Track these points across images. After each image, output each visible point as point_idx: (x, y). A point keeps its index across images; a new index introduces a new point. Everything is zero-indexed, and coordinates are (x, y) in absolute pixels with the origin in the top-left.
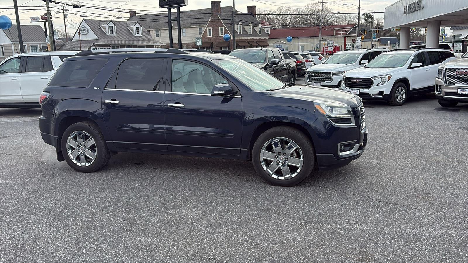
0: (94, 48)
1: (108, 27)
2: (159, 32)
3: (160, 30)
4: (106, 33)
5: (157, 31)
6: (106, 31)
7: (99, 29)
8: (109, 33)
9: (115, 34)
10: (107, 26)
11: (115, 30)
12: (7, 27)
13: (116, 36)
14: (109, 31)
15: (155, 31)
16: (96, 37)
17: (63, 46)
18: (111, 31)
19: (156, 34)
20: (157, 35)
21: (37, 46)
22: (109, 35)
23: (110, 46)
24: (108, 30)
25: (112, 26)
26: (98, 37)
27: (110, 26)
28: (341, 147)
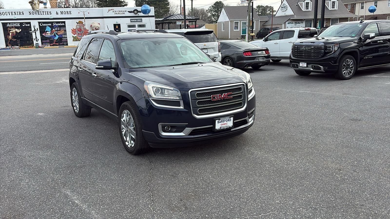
0: (289, 22)
1: (305, 3)
2: (365, 4)
3: (365, 2)
5: (362, 3)
6: (302, 7)
7: (297, 5)
8: (304, 8)
9: (310, 9)
10: (303, 3)
11: (310, 6)
13: (310, 11)
14: (304, 7)
15: (361, 3)
16: (292, 13)
17: (267, 21)
18: (307, 7)
19: (361, 7)
20: (362, 8)
21: (247, 22)
22: (304, 10)
23: (303, 20)
24: (304, 6)
25: (308, 3)
26: (293, 12)
27: (306, 3)
28: (163, 127)
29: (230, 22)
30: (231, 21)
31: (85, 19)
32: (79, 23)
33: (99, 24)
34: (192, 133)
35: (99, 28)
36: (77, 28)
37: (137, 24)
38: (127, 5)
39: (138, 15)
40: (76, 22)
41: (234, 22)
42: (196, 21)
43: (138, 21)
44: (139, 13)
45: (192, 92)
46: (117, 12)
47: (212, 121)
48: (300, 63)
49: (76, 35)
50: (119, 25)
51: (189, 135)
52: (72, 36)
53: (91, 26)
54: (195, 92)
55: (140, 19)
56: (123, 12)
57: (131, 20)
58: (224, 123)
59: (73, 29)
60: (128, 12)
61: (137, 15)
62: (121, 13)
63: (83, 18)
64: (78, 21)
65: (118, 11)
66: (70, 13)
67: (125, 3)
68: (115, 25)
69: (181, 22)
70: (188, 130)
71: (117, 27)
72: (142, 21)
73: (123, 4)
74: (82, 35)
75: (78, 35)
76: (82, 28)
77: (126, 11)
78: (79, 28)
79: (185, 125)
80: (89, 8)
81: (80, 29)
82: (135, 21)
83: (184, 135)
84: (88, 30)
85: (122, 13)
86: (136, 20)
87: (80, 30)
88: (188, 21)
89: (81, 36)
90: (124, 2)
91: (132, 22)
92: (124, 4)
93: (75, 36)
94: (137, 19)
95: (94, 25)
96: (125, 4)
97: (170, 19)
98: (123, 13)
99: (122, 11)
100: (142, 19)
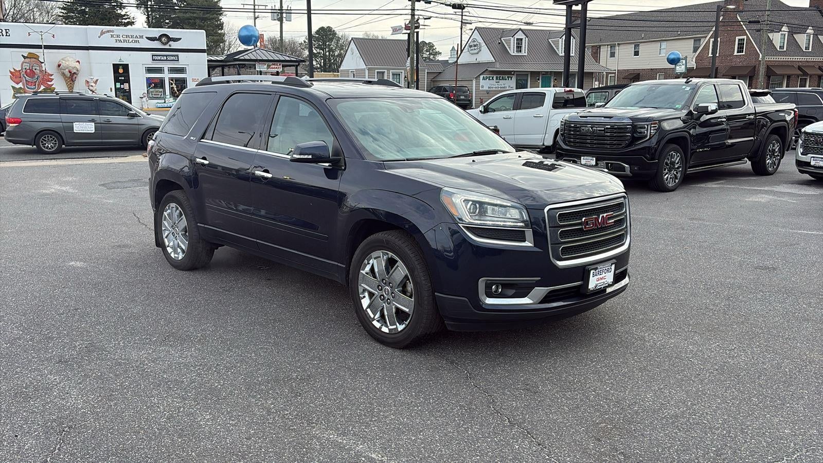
0: (485, 76)
1: (514, 40)
2: (617, 48)
3: (618, 44)
4: (508, 50)
5: (613, 46)
6: (510, 48)
7: (499, 43)
8: (514, 50)
9: (524, 53)
10: (512, 39)
11: (525, 45)
12: (253, 42)
13: (525, 56)
14: (514, 48)
15: (609, 46)
16: (491, 59)
17: (440, 73)
18: (519, 48)
19: (611, 53)
20: (613, 55)
21: (402, 72)
22: (514, 54)
23: (513, 73)
24: (514, 45)
25: (521, 39)
26: (493, 57)
27: (517, 39)
28: (488, 286)
29: (367, 72)
30: (369, 69)
31: (45, 50)
32: (30, 58)
33: (79, 62)
34: (547, 299)
35: (78, 71)
36: (24, 67)
37: (166, 66)
38: (133, 22)
39: (170, 46)
40: (22, 55)
41: (376, 71)
42: (299, 64)
43: (169, 60)
44: (171, 43)
45: (550, 212)
46: (122, 39)
47: (583, 272)
48: (582, 158)
49: (20, 85)
50: (126, 67)
51: (541, 302)
52: (12, 86)
53: (59, 66)
54: (556, 211)
55: (175, 56)
56: (136, 39)
57: (153, 56)
58: (601, 276)
59: (14, 70)
60: (147, 38)
61: (167, 47)
62: (131, 40)
63: (39, 47)
64: (26, 52)
65: (124, 36)
66: (6, 33)
67: (129, 18)
68: (116, 67)
69: (266, 66)
70: (540, 291)
71: (121, 71)
72: (178, 60)
73: (123, 21)
74: (35, 85)
75: (27, 84)
76: (35, 69)
77: (141, 37)
78: (28, 68)
79: (535, 282)
80: (53, 25)
81: (31, 70)
82: (163, 60)
83: (531, 302)
84: (52, 75)
85: (133, 41)
86: (165, 58)
87: (31, 73)
88: (282, 64)
89: (32, 87)
90: (126, 17)
91: (156, 60)
92: (126, 21)
93: (17, 86)
94: (167, 56)
95: (67, 63)
96: (128, 20)
97: (242, 58)
98: (136, 42)
99: (132, 37)
100: (178, 56)
